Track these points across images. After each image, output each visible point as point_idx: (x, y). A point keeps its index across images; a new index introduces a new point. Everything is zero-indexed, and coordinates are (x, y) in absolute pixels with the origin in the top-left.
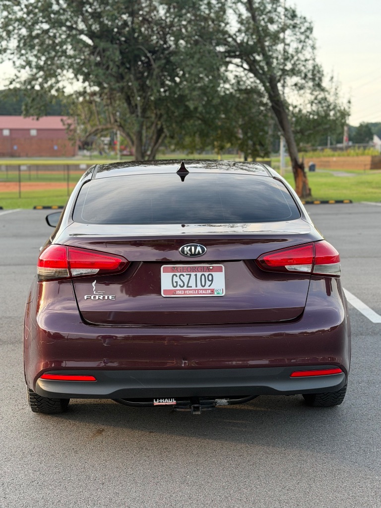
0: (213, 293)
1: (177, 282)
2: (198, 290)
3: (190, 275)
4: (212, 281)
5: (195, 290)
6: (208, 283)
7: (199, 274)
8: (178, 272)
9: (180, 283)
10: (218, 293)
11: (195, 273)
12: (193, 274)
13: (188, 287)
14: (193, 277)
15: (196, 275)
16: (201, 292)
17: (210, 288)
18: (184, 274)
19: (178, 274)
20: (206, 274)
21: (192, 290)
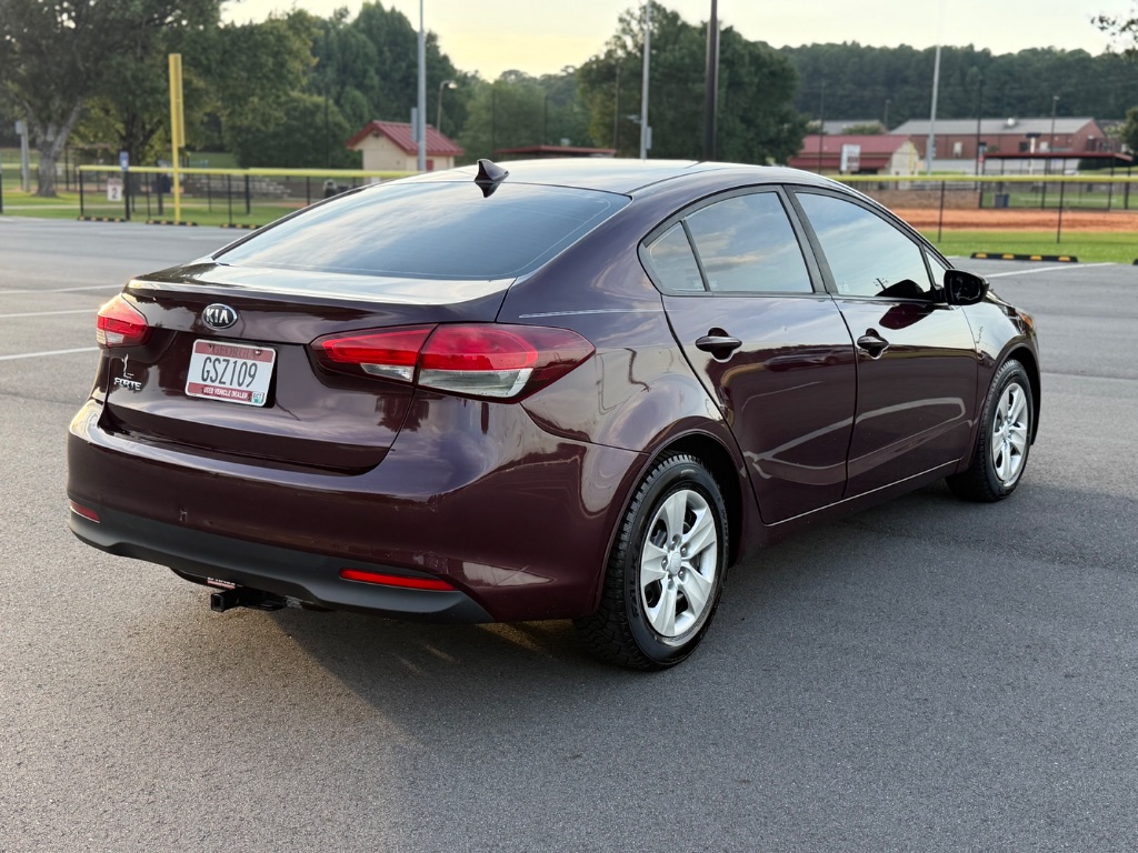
0: (250, 400)
1: (208, 372)
2: (232, 390)
3: (228, 361)
4: (253, 377)
5: (228, 389)
6: (248, 379)
7: (240, 361)
8: (214, 354)
9: (213, 374)
10: (256, 401)
11: (235, 360)
12: (232, 360)
13: (220, 382)
14: (231, 365)
15: (235, 363)
16: (234, 394)
17: (249, 389)
18: (221, 358)
19: (213, 357)
20: (250, 362)
21: (224, 388)
